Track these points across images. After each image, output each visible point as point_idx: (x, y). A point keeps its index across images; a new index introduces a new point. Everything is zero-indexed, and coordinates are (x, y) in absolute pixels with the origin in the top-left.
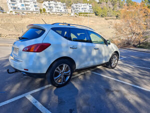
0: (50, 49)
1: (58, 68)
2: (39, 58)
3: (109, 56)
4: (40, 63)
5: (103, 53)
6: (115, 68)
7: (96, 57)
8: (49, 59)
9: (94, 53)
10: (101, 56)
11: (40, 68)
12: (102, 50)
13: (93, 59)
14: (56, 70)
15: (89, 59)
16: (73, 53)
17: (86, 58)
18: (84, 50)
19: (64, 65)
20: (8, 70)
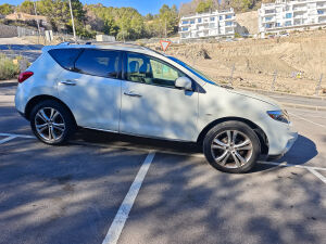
1: (42, 111)
10: (154, 119)
12: (156, 103)
14: (38, 114)
15: (109, 114)
17: (100, 111)
18: (92, 92)
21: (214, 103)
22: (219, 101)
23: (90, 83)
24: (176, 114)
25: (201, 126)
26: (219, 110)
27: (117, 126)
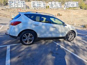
0: (20, 25)
2: (14, 28)
3: (65, 33)
4: (15, 31)
5: (60, 30)
6: (72, 42)
7: (53, 32)
8: (19, 29)
9: (52, 29)
10: (57, 32)
11: (14, 33)
12: (59, 29)
13: (51, 33)
14: (24, 36)
15: (48, 33)
16: (35, 28)
17: (45, 32)
18: (44, 27)
19: (29, 34)
20: (6, 33)
21: (69, 28)
23: (43, 25)
24: (63, 31)
25: (67, 33)
26: (70, 29)
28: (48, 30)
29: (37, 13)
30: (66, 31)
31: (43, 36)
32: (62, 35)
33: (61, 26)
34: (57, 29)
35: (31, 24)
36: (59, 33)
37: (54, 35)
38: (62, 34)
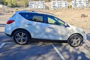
1: (18, 34)
2: (8, 27)
3: (66, 36)
5: (59, 32)
7: (51, 33)
8: (12, 28)
9: (48, 30)
10: (56, 34)
12: (57, 30)
13: (47, 34)
14: (17, 35)
15: (43, 34)
17: (40, 33)
18: (38, 27)
19: (23, 33)
21: (72, 30)
22: (73, 29)
23: (37, 24)
26: (74, 31)
27: (45, 37)
28: (44, 30)
29: (33, 11)
30: (68, 33)
31: (37, 37)
32: (62, 38)
33: (60, 27)
34: (55, 31)
35: (25, 23)
36: (58, 36)
37: (51, 37)
38: (62, 36)
